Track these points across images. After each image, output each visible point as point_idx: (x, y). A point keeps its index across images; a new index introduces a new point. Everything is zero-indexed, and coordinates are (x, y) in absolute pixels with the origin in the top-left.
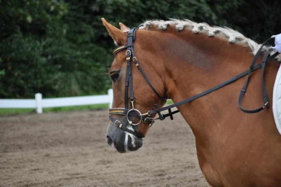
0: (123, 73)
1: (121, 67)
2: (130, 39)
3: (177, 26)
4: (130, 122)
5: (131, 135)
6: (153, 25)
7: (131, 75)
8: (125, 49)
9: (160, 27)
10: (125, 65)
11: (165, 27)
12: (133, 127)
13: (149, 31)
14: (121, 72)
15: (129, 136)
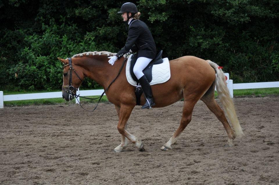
0: (69, 73)
1: (68, 72)
2: (70, 62)
3: (87, 54)
4: (70, 91)
5: (71, 95)
6: (77, 56)
7: (71, 74)
8: (69, 65)
9: (80, 56)
10: (69, 71)
11: (82, 55)
12: (71, 92)
13: (76, 58)
14: (68, 73)
15: (70, 95)
